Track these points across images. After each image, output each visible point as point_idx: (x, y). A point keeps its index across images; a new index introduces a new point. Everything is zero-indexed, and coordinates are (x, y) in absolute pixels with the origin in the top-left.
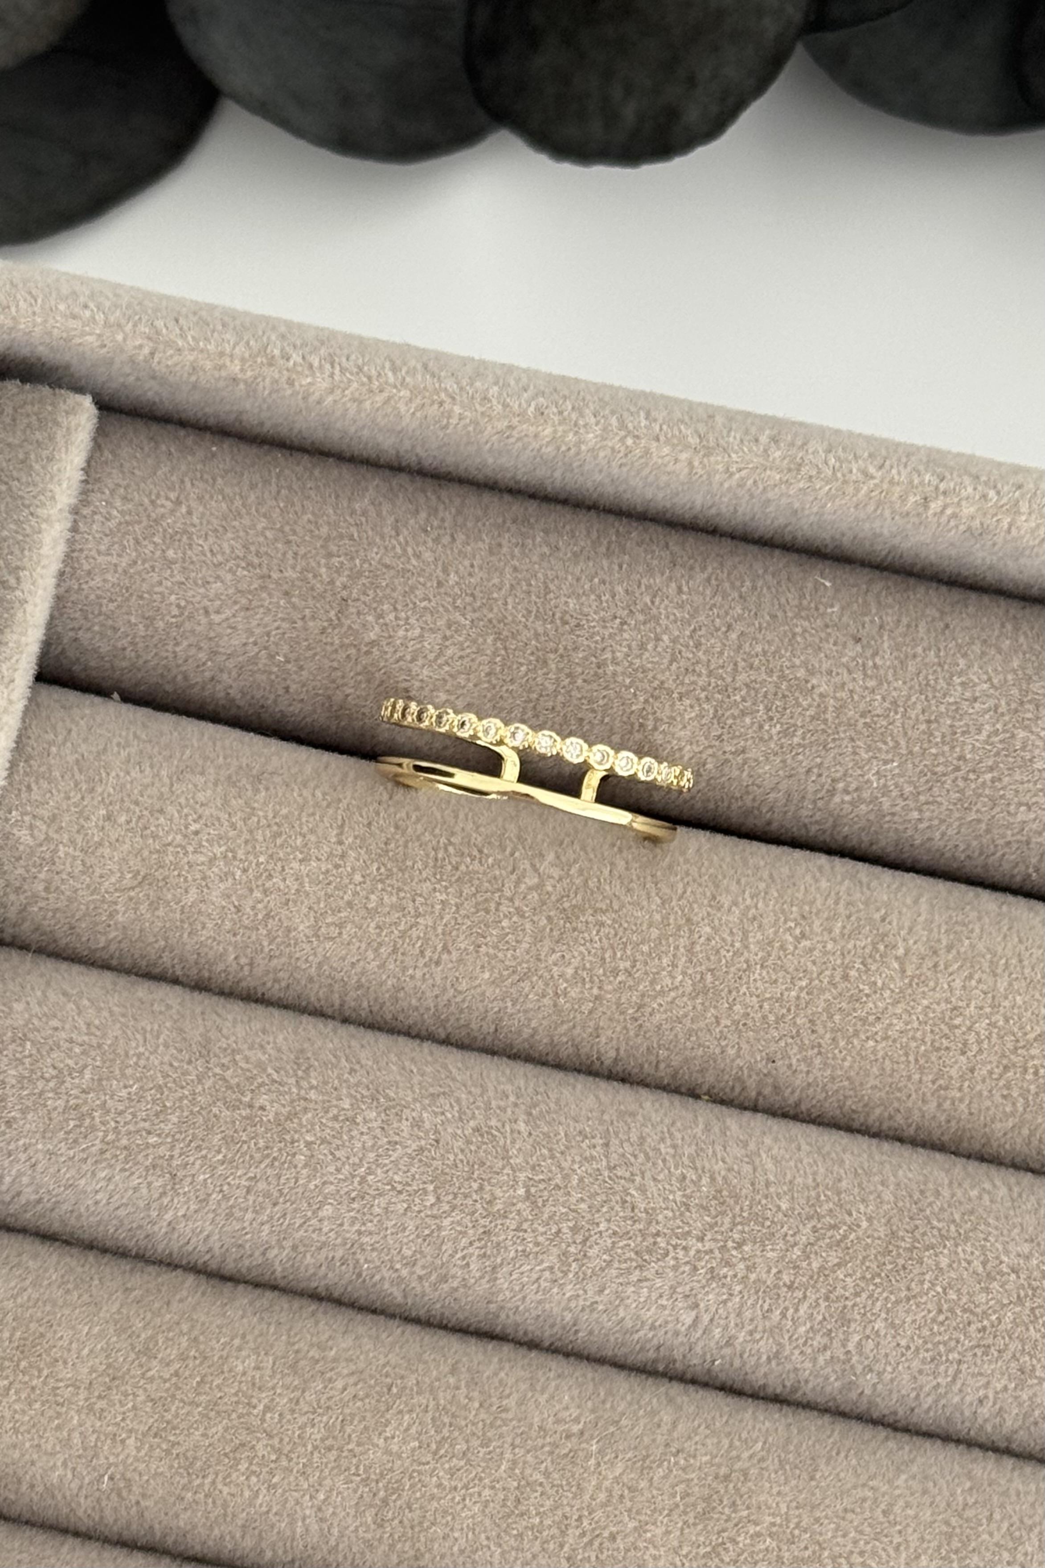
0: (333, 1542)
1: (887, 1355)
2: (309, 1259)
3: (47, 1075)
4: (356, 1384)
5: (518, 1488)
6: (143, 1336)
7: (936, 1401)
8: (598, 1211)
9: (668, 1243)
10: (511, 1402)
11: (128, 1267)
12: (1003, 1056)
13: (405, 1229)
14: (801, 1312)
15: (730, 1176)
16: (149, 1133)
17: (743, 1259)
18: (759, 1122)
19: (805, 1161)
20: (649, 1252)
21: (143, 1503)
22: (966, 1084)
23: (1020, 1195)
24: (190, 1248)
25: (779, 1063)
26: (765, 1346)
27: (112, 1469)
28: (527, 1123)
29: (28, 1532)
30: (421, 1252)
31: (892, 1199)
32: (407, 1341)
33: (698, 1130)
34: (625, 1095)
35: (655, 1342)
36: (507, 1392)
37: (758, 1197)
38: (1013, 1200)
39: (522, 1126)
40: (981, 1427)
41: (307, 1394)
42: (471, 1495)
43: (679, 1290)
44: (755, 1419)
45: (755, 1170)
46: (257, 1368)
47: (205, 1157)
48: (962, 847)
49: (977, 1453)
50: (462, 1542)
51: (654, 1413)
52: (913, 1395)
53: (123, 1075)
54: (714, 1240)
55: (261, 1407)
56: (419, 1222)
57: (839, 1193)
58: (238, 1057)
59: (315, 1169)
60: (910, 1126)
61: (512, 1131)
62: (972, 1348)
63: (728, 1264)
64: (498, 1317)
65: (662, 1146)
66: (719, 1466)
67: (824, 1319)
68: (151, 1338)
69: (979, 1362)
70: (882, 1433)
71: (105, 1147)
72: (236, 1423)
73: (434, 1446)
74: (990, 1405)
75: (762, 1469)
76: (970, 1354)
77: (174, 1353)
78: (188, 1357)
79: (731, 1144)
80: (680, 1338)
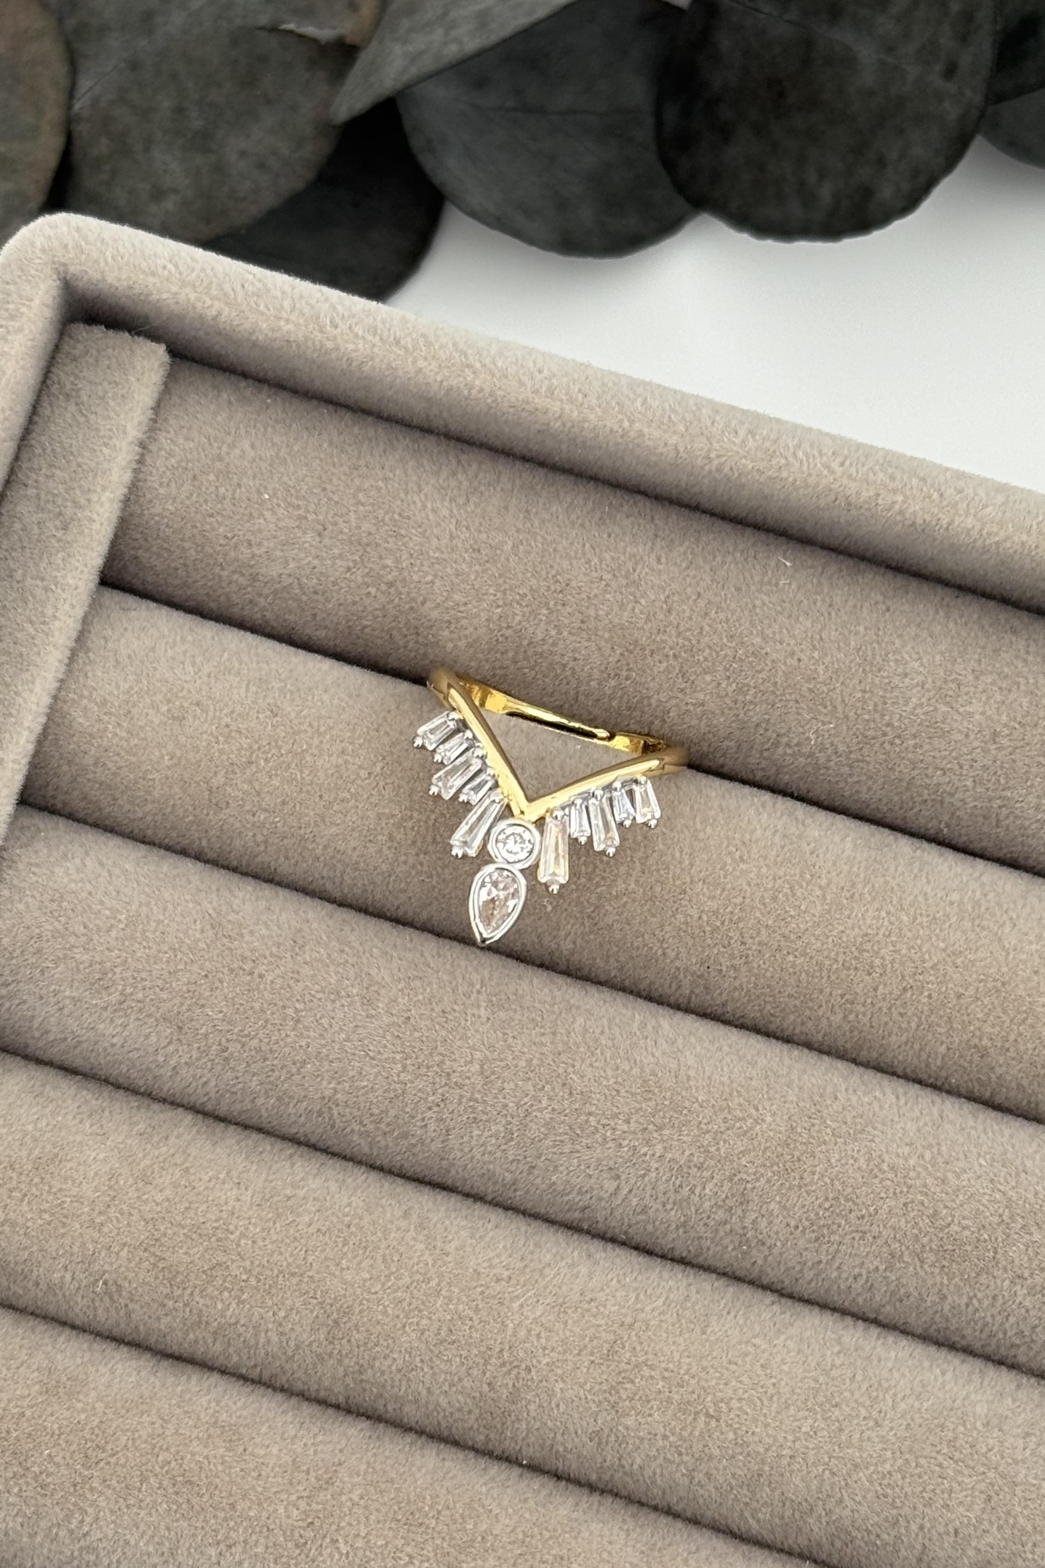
0: (290, 1353)
1: (777, 1233)
2: (291, 1110)
3: (78, 933)
5: (450, 1321)
6: (142, 1164)
7: (818, 1275)
9: (598, 1122)
10: (451, 1247)
11: (136, 1104)
14: (707, 1191)
15: (658, 1069)
16: (162, 990)
17: (662, 1141)
18: (689, 1022)
19: (724, 1061)
20: (582, 1128)
21: (131, 1306)
23: (906, 1104)
24: (190, 1090)
25: (711, 967)
26: (675, 1216)
27: (106, 1276)
28: (487, 1009)
29: (32, 1322)
30: (387, 1111)
31: (795, 1099)
32: (369, 1186)
33: (635, 1027)
34: (575, 990)
35: (581, 1204)
36: (450, 1237)
37: (679, 1089)
38: (899, 1108)
39: (482, 1012)
40: (854, 1300)
41: (278, 1225)
42: (412, 1323)
43: (604, 1163)
44: (661, 1277)
45: (679, 1065)
46: (236, 1200)
48: (884, 801)
49: (849, 1320)
50: (400, 1362)
51: (572, 1266)
52: (798, 1268)
54: (637, 1122)
55: (238, 1233)
57: (749, 1090)
58: (244, 931)
60: (818, 1035)
62: (851, 1232)
63: (648, 1143)
64: (449, 1172)
66: (625, 1315)
67: (727, 1197)
68: (148, 1167)
69: (856, 1245)
70: (769, 1298)
71: (123, 999)
72: (215, 1245)
73: (383, 1278)
74: (863, 1281)
75: (661, 1321)
76: (848, 1237)
77: (167, 1181)
78: (179, 1186)
79: (661, 1041)
80: (603, 1203)
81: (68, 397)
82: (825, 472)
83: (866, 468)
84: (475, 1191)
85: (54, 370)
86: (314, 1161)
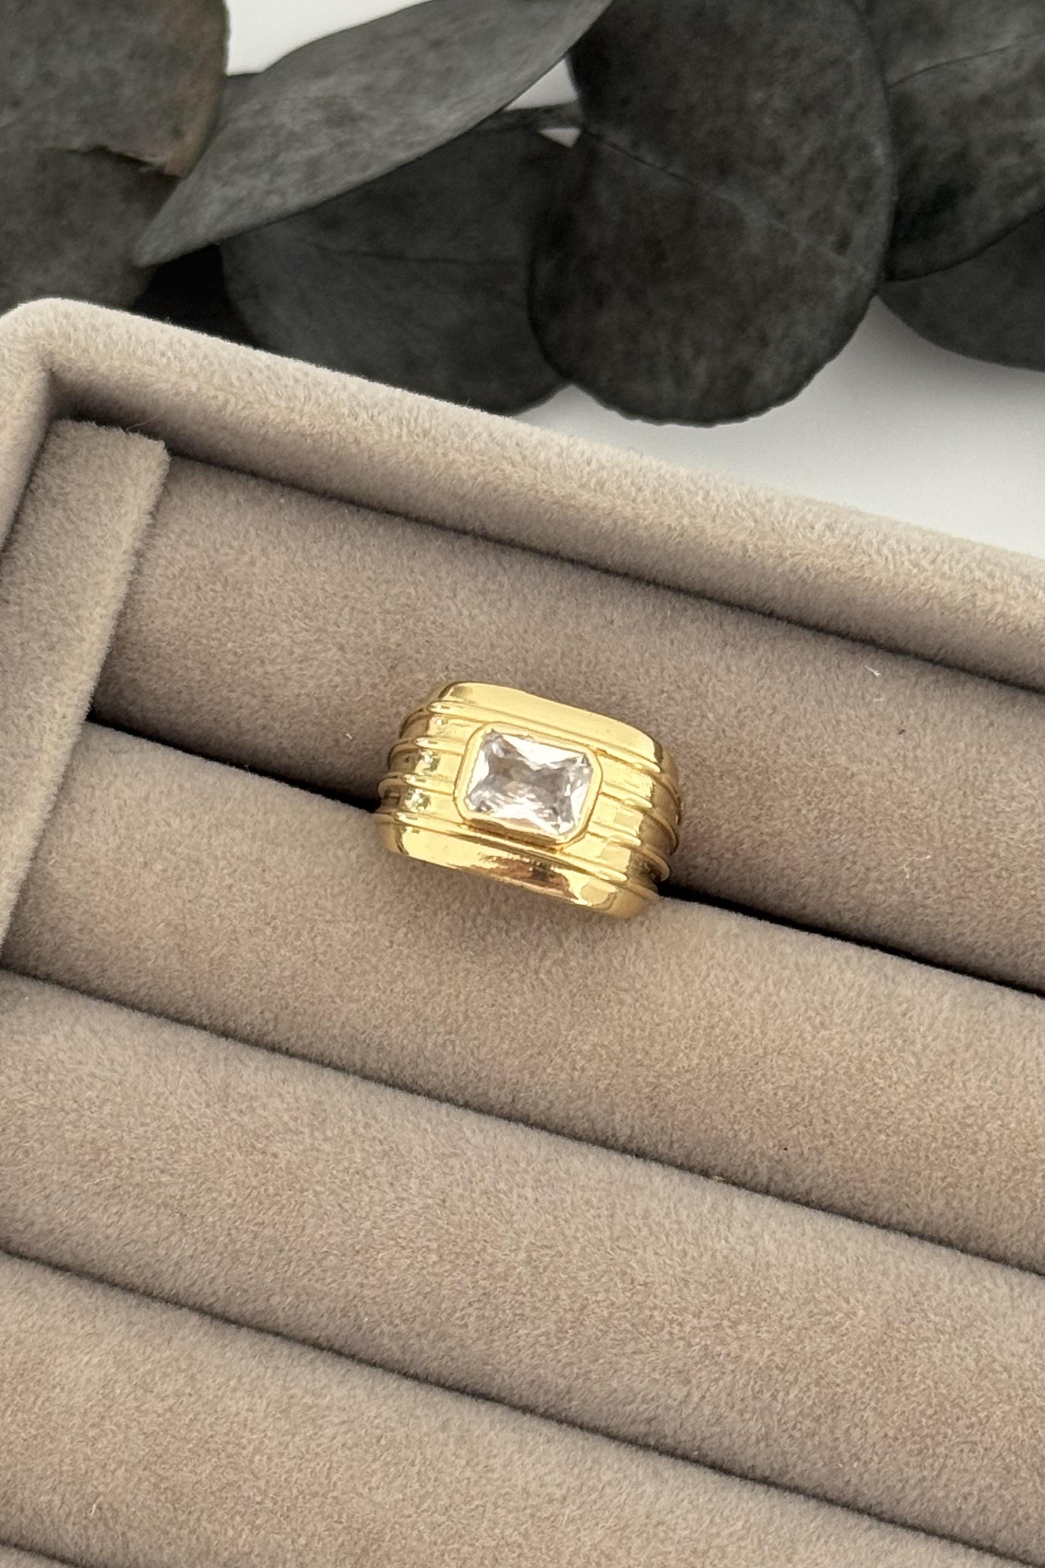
1: (874, 1445)
2: (310, 1308)
3: (67, 1108)
4: (346, 1433)
5: (496, 1548)
6: (142, 1370)
7: (923, 1494)
8: (598, 1281)
9: (665, 1318)
10: (497, 1463)
11: (134, 1302)
12: (1013, 1158)
13: (405, 1286)
14: (791, 1396)
15: (732, 1257)
16: (162, 1172)
17: (738, 1338)
18: (768, 1204)
19: (809, 1246)
20: (645, 1324)
21: (129, 1534)
22: (976, 1183)
23: (1020, 1296)
24: (196, 1289)
25: (790, 1150)
26: (755, 1427)
27: (101, 1498)
28: (534, 1189)
29: (16, 1555)
30: (421, 1309)
31: (891, 1289)
32: (401, 1396)
33: (705, 1209)
34: (638, 1169)
35: (646, 1415)
36: (495, 1452)
37: (757, 1279)
38: (1013, 1300)
39: (529, 1193)
40: (964, 1525)
41: (297, 1439)
42: (450, 1551)
43: (672, 1365)
44: (739, 1498)
45: (756, 1251)
46: (249, 1410)
47: (215, 1199)
48: (993, 944)
49: (959, 1548)
51: (638, 1484)
52: (898, 1487)
53: (141, 1112)
54: (709, 1316)
55: (251, 1448)
56: (420, 1279)
57: (838, 1280)
58: (255, 1105)
59: (322, 1219)
60: (918, 1221)
61: (519, 1196)
62: (959, 1443)
63: (723, 1342)
64: (494, 1378)
65: (667, 1223)
66: (698, 1541)
67: (814, 1404)
68: (148, 1373)
69: (965, 1458)
70: (866, 1522)
71: (118, 1183)
72: (224, 1462)
73: (417, 1500)
74: (974, 1501)
75: (740, 1548)
76: (956, 1450)
77: (170, 1389)
78: (183, 1394)
79: (736, 1224)
80: (672, 1413)
81: (54, 502)
82: (915, 571)
83: (961, 565)
84: (524, 1402)
85: (40, 472)
86: (338, 1367)
